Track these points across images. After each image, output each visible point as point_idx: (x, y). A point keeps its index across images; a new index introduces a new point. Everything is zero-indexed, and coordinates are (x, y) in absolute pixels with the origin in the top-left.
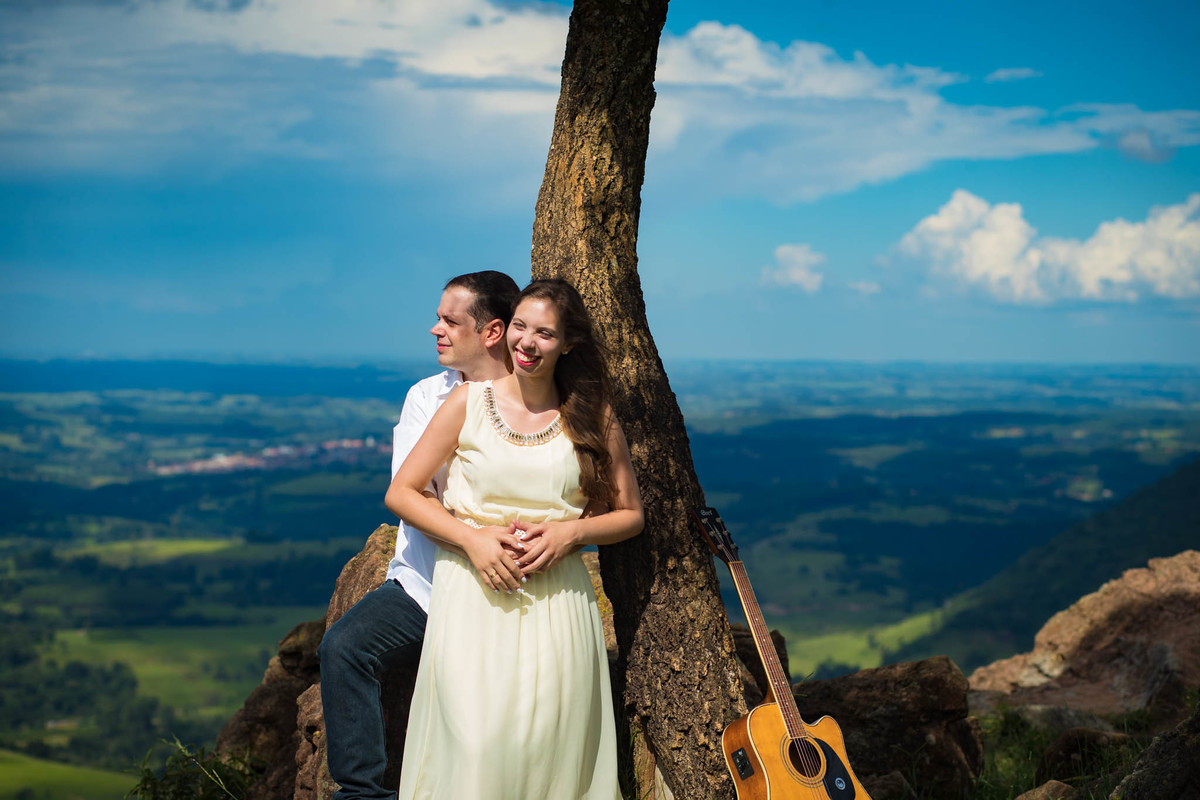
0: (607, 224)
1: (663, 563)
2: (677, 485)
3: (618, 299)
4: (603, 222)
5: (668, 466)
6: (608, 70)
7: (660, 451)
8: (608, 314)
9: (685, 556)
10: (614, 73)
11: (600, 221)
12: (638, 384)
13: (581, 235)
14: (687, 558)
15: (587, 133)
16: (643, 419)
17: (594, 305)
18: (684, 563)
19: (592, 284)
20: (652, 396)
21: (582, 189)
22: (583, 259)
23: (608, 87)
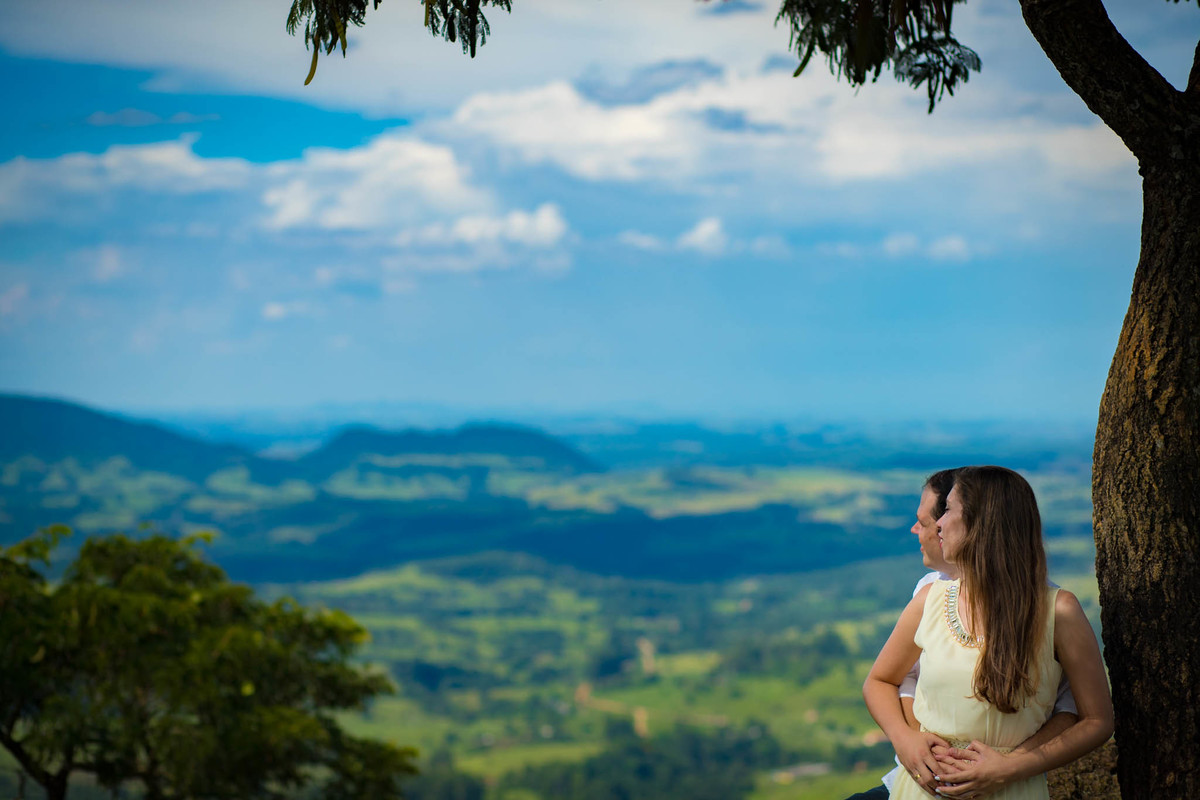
0: (1157, 401)
1: (1161, 779)
2: (1189, 693)
3: (1157, 484)
4: (1154, 398)
5: (1180, 671)
6: (1169, 232)
7: (1174, 654)
8: (1142, 501)
9: (1187, 773)
10: (1175, 234)
11: (1150, 397)
12: (1162, 580)
13: (1129, 414)
14: (1190, 775)
15: (1148, 300)
16: (1160, 620)
17: (1130, 491)
18: (1187, 780)
19: (1132, 467)
20: (1176, 592)
21: (1136, 363)
22: (1127, 440)
23: (1169, 250)
